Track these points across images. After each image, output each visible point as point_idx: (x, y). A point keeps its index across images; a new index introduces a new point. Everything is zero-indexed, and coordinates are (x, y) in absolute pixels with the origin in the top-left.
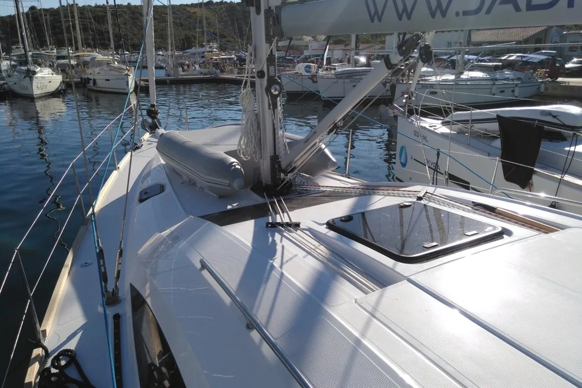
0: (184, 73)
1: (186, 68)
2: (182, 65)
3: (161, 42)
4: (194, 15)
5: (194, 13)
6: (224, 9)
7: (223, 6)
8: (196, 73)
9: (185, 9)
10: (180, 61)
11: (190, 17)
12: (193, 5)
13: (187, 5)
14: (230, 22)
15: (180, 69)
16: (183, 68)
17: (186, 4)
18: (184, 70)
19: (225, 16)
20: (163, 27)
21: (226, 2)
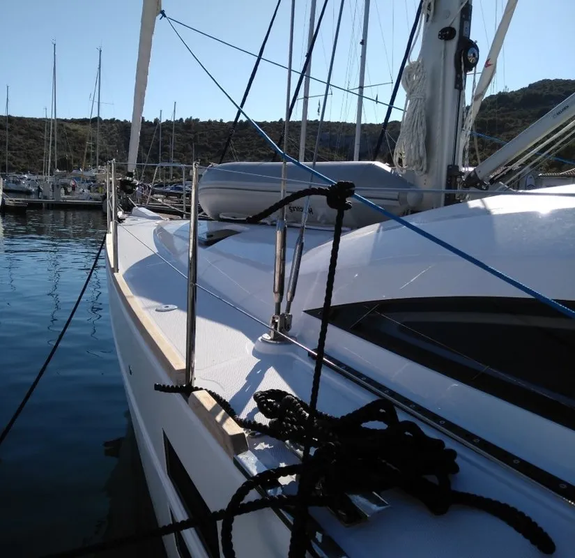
0: (66, 197)
1: (70, 190)
2: (65, 186)
3: (27, 163)
4: (74, 133)
5: (75, 130)
6: (115, 129)
7: (113, 125)
8: (84, 197)
9: (62, 125)
10: (63, 181)
11: (69, 135)
12: (73, 121)
13: (65, 120)
14: (123, 145)
15: (63, 191)
16: (66, 189)
17: (64, 118)
18: (67, 193)
19: (117, 137)
20: (30, 144)
21: (118, 121)
